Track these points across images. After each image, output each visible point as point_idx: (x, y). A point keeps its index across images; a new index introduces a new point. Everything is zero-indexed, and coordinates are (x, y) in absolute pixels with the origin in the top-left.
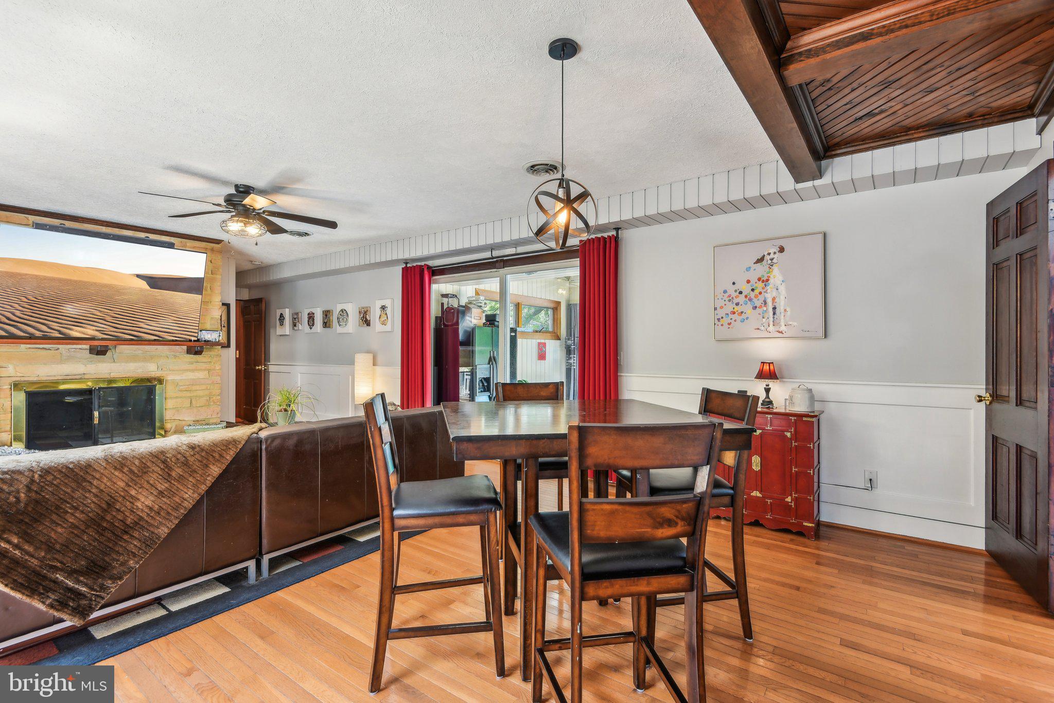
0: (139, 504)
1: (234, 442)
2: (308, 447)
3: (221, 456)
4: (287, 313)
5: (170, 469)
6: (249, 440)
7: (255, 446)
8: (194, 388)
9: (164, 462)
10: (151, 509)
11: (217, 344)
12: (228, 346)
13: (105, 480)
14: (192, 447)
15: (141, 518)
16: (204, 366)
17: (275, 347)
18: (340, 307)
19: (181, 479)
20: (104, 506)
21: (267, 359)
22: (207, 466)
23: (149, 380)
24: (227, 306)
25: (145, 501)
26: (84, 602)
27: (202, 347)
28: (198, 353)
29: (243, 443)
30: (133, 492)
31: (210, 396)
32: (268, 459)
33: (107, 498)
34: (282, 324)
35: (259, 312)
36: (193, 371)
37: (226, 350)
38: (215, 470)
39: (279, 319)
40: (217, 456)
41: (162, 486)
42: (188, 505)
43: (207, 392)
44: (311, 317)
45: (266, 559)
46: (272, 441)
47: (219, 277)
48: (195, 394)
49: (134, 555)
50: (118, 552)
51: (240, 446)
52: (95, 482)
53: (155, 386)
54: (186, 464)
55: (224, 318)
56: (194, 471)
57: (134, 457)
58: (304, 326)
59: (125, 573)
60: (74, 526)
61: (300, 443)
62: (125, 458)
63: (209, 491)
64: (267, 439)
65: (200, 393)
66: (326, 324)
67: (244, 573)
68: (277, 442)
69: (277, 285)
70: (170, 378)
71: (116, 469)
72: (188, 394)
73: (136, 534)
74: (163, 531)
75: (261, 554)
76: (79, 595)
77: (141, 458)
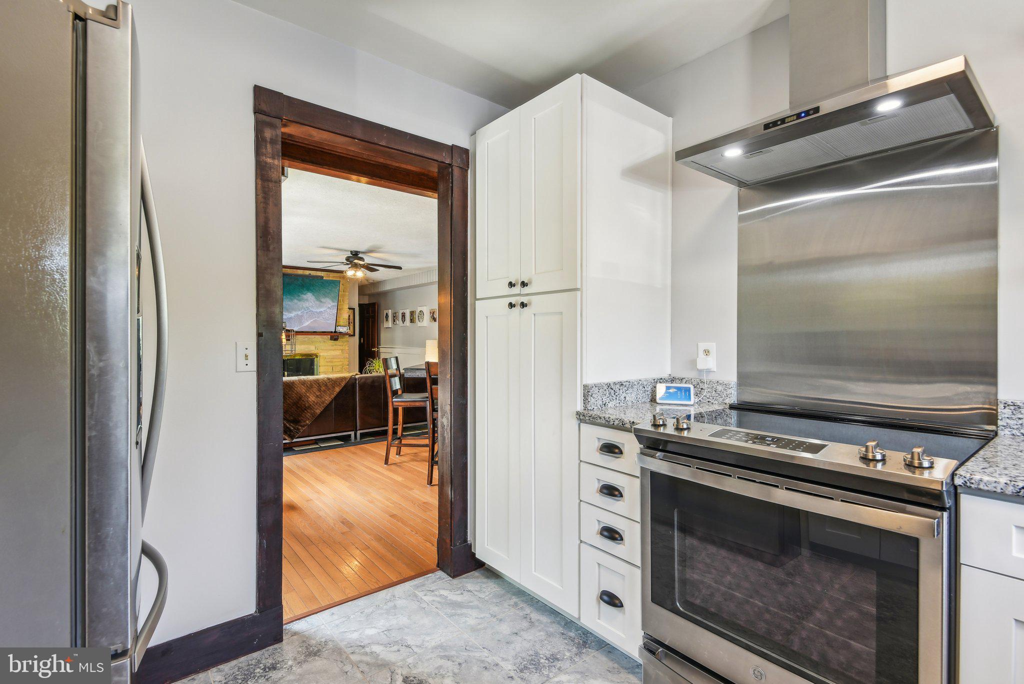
0: (310, 399)
1: (345, 378)
2: (376, 384)
3: (340, 384)
4: (390, 312)
5: (321, 387)
6: (351, 378)
7: (354, 381)
8: (334, 360)
9: (319, 384)
10: (314, 402)
11: (347, 334)
12: (354, 335)
13: (299, 388)
14: (329, 379)
15: (311, 405)
16: (339, 347)
17: (384, 336)
18: (419, 309)
19: (324, 391)
20: (298, 398)
21: (379, 344)
22: (334, 387)
23: (311, 355)
24: (354, 309)
25: (312, 398)
26: (292, 433)
27: (338, 336)
28: (336, 339)
29: (348, 379)
30: (308, 394)
31: (343, 365)
32: (359, 387)
33: (300, 395)
34: (387, 320)
35: (374, 312)
36: (333, 350)
37: (352, 338)
38: (337, 390)
39: (386, 317)
40: (338, 383)
41: (318, 394)
42: (327, 402)
43: (341, 363)
44: (403, 315)
45: (359, 432)
46: (361, 380)
47: (347, 293)
48: (335, 364)
49: (309, 419)
50: (303, 417)
51: (347, 380)
52: (296, 389)
53: (314, 358)
54: (326, 385)
55: (351, 317)
56: (329, 389)
57: (308, 381)
58: (399, 322)
59: (305, 426)
60: (289, 404)
61: (373, 382)
62: (305, 381)
63: (335, 398)
64: (359, 378)
65: (338, 364)
66: (412, 321)
67: (350, 436)
68: (363, 381)
69: (385, 294)
70: (322, 354)
71: (302, 385)
72: (331, 364)
73: (309, 411)
74: (318, 412)
75: (356, 431)
76: (290, 430)
77: (310, 381)
